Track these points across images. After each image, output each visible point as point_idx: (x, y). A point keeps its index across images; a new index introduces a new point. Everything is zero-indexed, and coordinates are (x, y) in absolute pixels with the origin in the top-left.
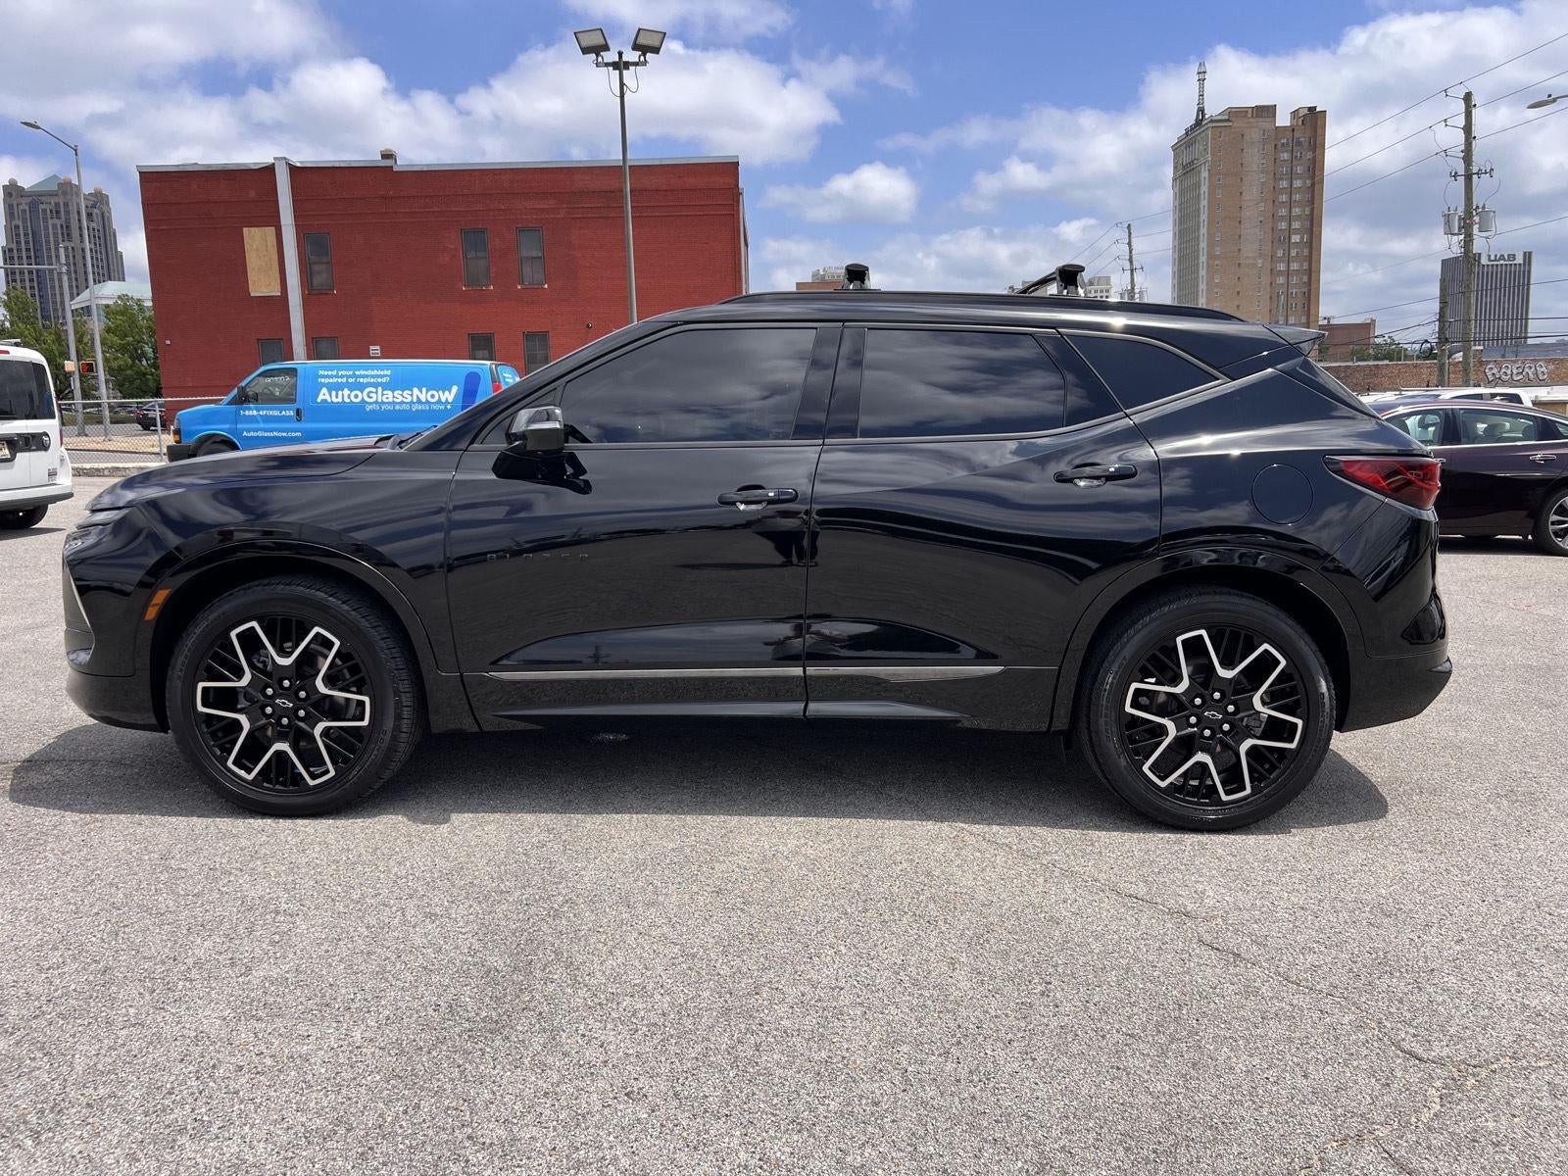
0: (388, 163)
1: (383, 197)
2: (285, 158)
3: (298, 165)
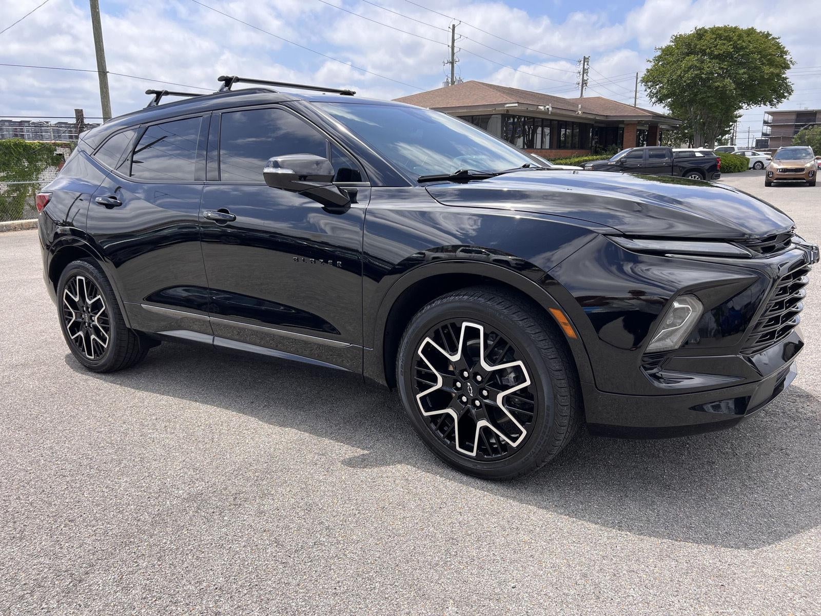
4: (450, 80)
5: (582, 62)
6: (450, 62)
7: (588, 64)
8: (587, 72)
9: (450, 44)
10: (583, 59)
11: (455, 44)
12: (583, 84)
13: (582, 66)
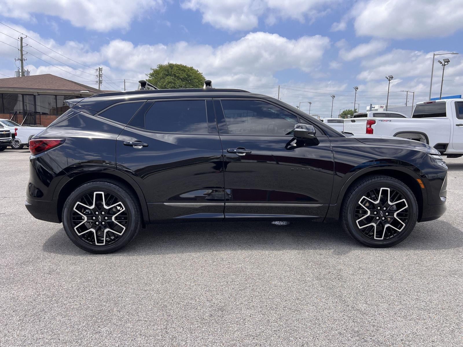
4: (20, 71)
5: (98, 70)
6: (21, 60)
7: (101, 72)
8: (102, 76)
9: (20, 48)
10: (98, 69)
11: (23, 49)
12: (99, 82)
13: (98, 73)
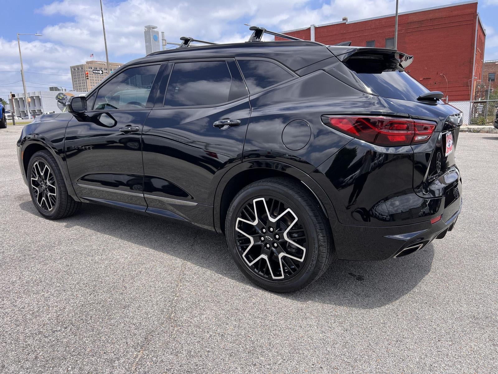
0: (344, 22)
1: (342, 33)
2: (314, 25)
3: (317, 26)
